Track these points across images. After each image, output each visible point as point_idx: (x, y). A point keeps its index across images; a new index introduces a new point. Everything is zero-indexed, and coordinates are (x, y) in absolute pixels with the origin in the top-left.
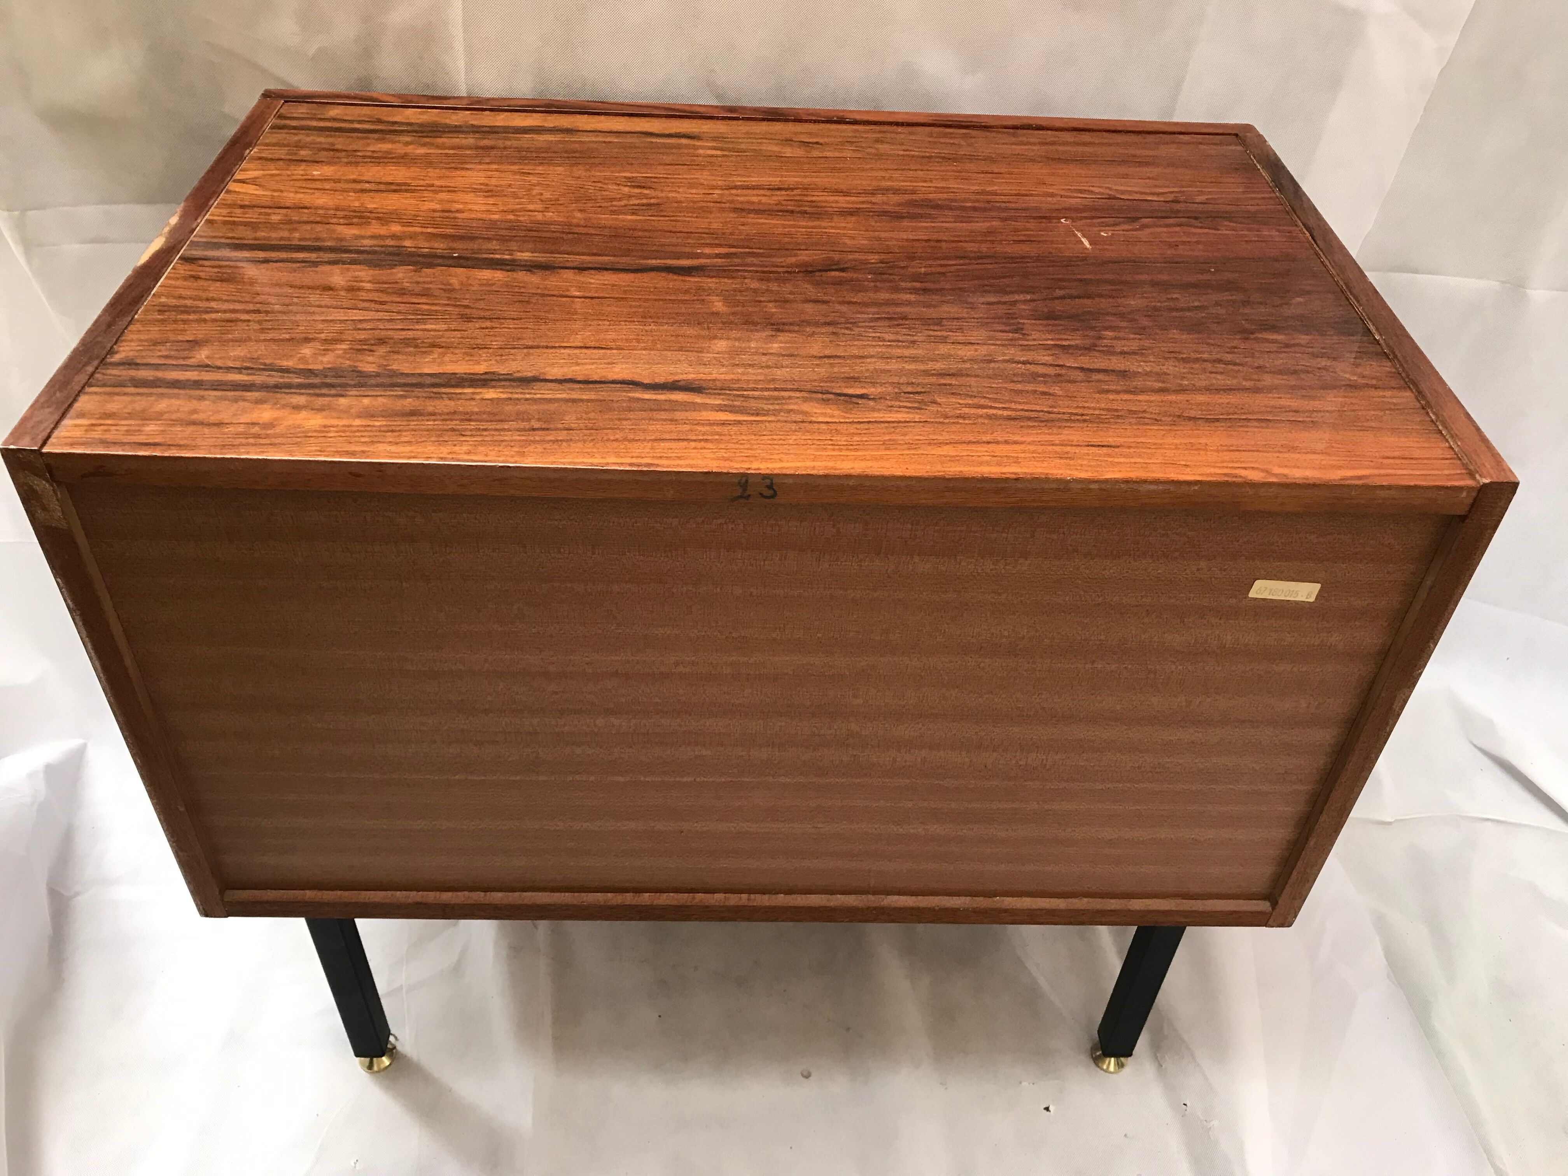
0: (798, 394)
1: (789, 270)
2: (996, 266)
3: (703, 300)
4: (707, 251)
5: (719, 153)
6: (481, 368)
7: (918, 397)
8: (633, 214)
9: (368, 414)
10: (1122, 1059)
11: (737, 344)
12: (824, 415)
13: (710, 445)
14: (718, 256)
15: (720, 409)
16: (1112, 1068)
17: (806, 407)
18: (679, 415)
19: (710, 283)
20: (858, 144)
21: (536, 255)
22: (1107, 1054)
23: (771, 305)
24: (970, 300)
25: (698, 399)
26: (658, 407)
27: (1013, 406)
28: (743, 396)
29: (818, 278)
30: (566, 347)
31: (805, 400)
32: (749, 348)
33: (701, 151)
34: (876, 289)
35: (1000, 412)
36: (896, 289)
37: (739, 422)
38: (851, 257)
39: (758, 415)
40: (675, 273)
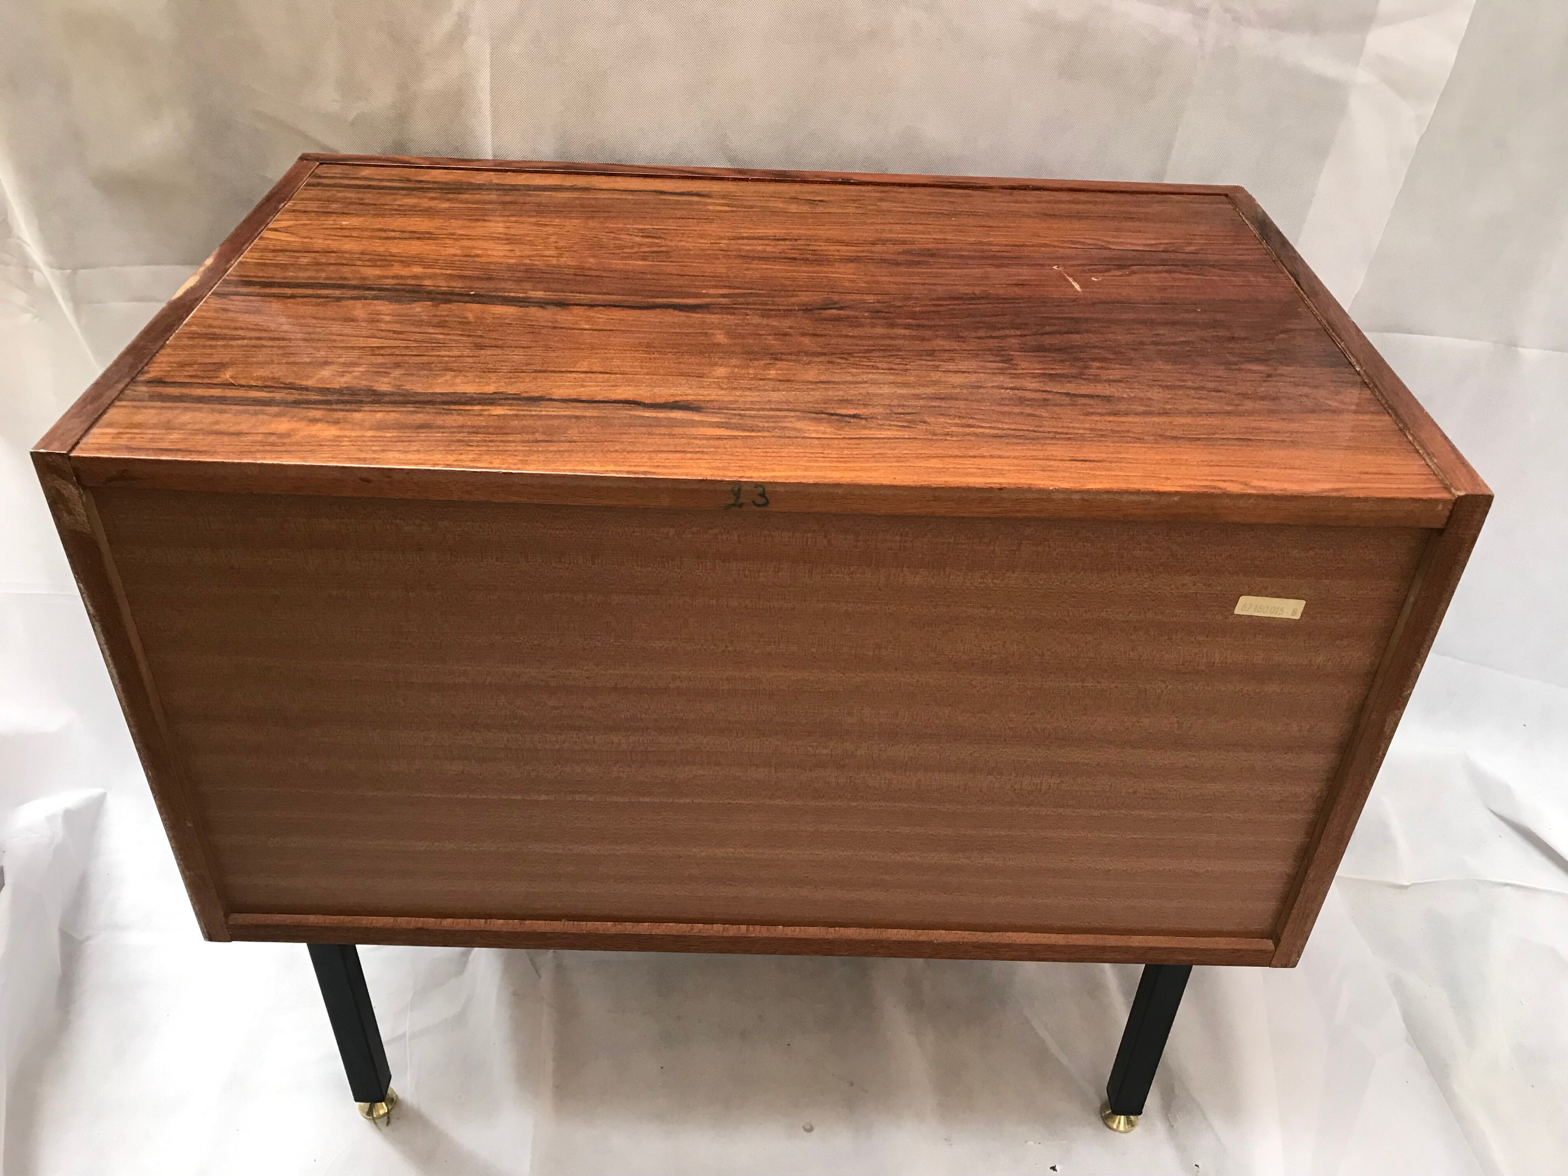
0: (792, 414)
1: (789, 308)
2: (990, 306)
3: (706, 333)
4: (711, 291)
5: (727, 208)
6: (491, 389)
7: (909, 417)
8: (644, 260)
9: (380, 426)
10: (1132, 1117)
11: (736, 370)
12: (817, 432)
13: (706, 457)
14: (722, 296)
15: (718, 425)
16: (1122, 1128)
17: (799, 425)
18: (677, 431)
19: (713, 318)
20: (861, 202)
21: (548, 293)
22: (1117, 1112)
23: (770, 338)
24: (961, 334)
25: (696, 417)
26: (658, 422)
27: (1000, 425)
28: (740, 415)
29: (817, 316)
30: (571, 372)
31: (799, 419)
32: (748, 374)
33: (711, 208)
34: (873, 326)
35: (987, 431)
36: (892, 326)
37: (736, 437)
38: (850, 297)
39: (753, 431)
40: (680, 310)
